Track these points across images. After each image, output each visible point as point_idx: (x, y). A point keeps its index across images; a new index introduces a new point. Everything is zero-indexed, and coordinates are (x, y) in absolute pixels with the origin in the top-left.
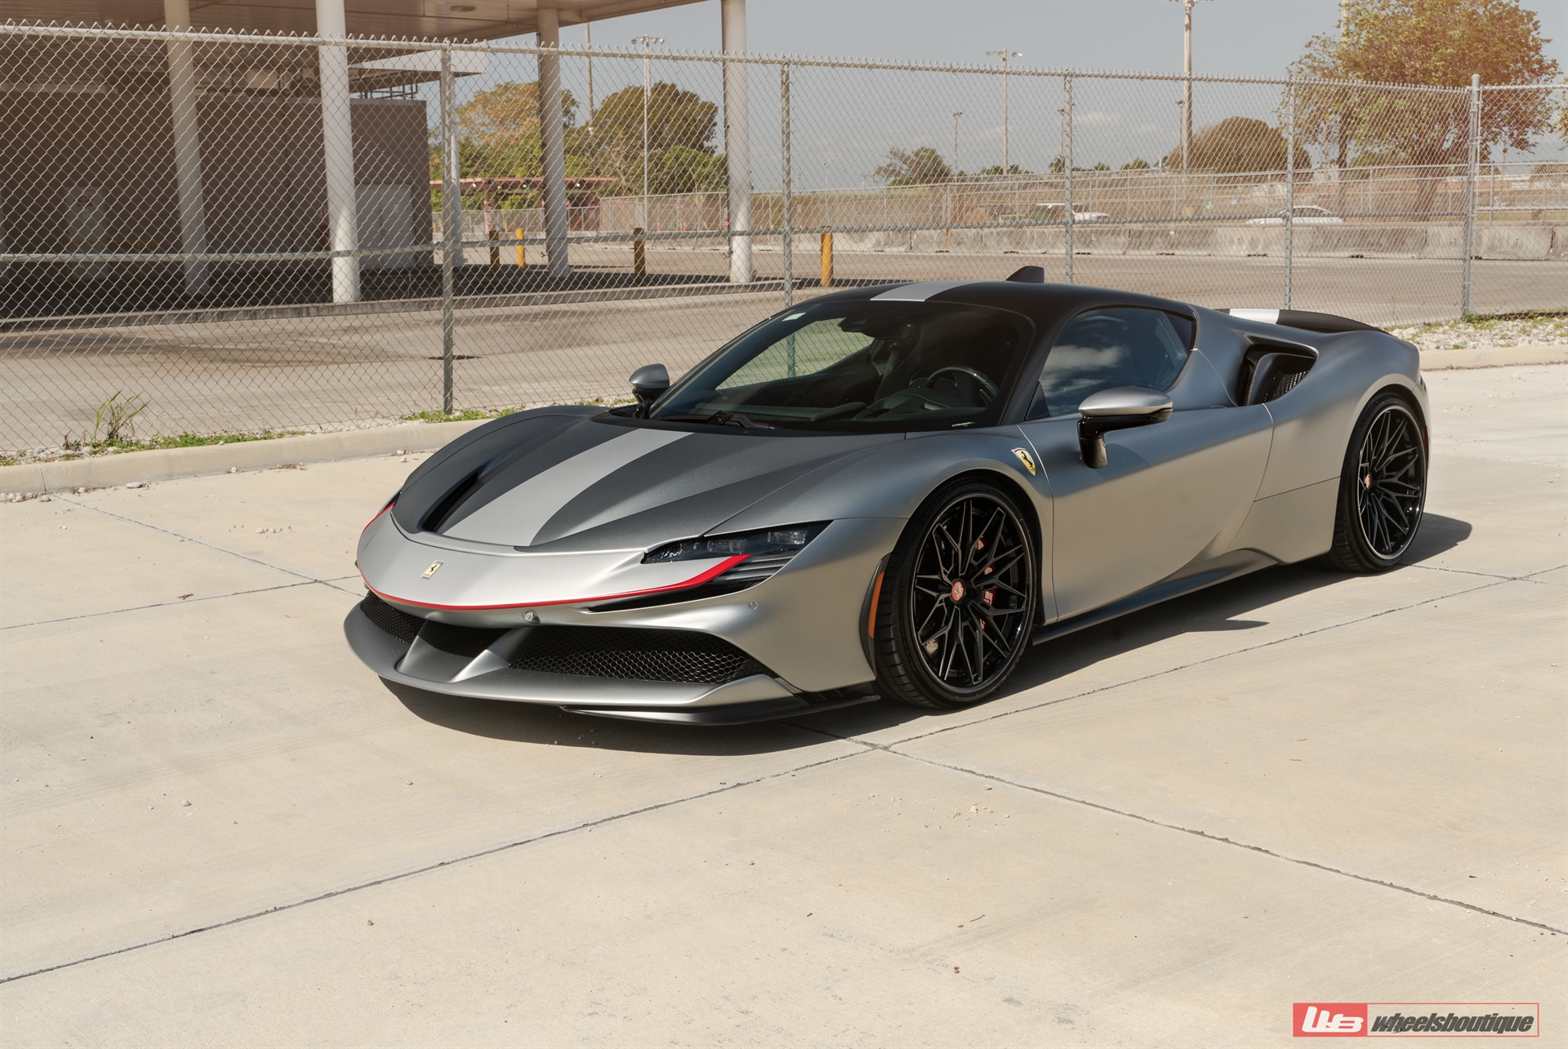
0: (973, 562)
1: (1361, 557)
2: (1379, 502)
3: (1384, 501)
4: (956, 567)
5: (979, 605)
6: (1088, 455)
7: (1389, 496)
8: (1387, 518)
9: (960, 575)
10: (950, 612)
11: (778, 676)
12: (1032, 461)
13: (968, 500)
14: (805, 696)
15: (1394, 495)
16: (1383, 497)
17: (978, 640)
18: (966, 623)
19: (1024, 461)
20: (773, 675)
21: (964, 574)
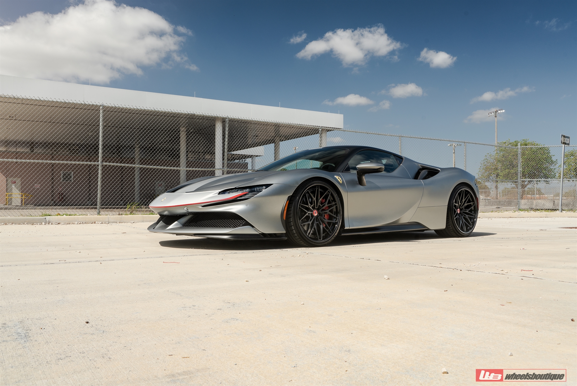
0: (320, 205)
1: (456, 231)
2: (462, 217)
3: (464, 217)
4: (314, 205)
5: (322, 218)
6: (361, 182)
7: (466, 216)
8: (465, 222)
9: (316, 208)
10: (312, 218)
11: (255, 227)
12: (341, 179)
13: (318, 185)
14: (264, 234)
15: (467, 216)
16: (463, 216)
17: (321, 228)
18: (317, 223)
19: (338, 179)
20: (253, 227)
21: (317, 208)
